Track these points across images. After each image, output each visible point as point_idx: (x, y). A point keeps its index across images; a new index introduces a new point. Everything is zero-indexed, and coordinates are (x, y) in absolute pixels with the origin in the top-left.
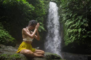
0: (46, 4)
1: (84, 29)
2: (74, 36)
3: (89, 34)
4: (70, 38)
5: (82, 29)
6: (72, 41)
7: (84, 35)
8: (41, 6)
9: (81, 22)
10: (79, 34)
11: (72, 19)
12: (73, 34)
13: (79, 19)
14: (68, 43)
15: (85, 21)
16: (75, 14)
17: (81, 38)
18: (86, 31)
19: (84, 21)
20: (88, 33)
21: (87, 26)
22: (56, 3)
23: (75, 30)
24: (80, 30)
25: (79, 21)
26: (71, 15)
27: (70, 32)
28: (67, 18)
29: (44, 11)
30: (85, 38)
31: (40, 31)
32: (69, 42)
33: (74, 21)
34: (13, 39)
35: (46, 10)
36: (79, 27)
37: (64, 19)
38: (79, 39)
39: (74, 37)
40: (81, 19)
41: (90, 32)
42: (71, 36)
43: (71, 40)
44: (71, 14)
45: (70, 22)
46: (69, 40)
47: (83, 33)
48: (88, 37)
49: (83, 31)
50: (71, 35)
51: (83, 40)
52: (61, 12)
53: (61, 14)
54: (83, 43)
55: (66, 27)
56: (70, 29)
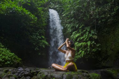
0: (45, 12)
1: (93, 42)
2: (83, 50)
3: (98, 47)
4: (79, 53)
5: (91, 42)
6: (81, 56)
7: (93, 49)
8: (39, 14)
9: (89, 34)
10: (88, 47)
11: (79, 30)
12: (81, 48)
13: (87, 31)
14: (76, 58)
15: (94, 33)
16: (81, 25)
17: (91, 52)
18: (95, 43)
19: (92, 32)
20: (98, 45)
21: (96, 38)
22: (57, 10)
23: (84, 43)
24: (89, 43)
25: (87, 33)
26: (77, 26)
27: (78, 45)
28: (72, 30)
29: (44, 22)
30: (95, 51)
31: (44, 47)
32: (78, 58)
33: (81, 33)
34: (20, 59)
35: (46, 19)
36: (88, 39)
37: (70, 30)
38: (88, 53)
39: (83, 52)
40: (88, 30)
41: (100, 45)
42: (79, 51)
43: (79, 55)
44: (77, 24)
45: (77, 34)
46: (77, 55)
47: (92, 46)
48: (98, 50)
49: (92, 44)
50: (79, 49)
51: (93, 54)
52: (64, 22)
53: (64, 24)
54: (93, 57)
55: (73, 40)
56: (77, 43)
